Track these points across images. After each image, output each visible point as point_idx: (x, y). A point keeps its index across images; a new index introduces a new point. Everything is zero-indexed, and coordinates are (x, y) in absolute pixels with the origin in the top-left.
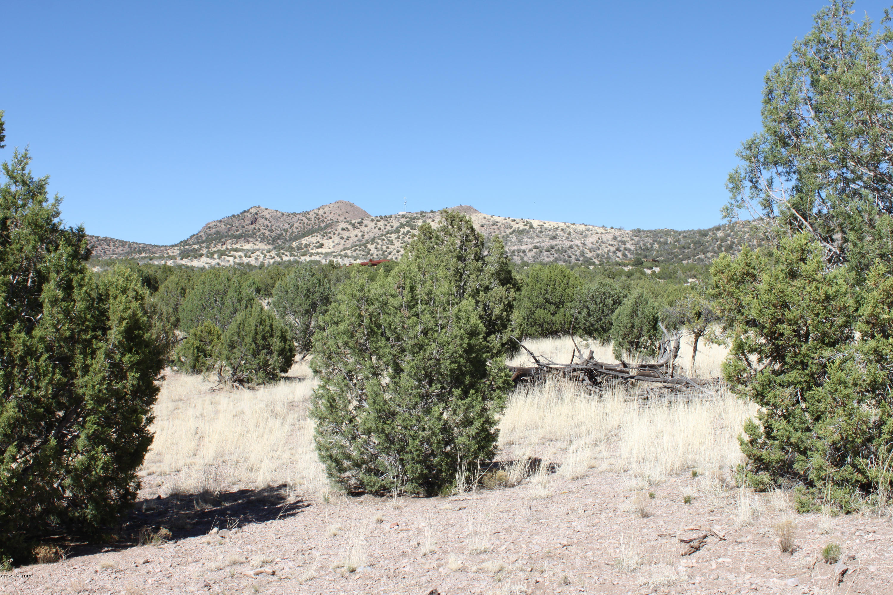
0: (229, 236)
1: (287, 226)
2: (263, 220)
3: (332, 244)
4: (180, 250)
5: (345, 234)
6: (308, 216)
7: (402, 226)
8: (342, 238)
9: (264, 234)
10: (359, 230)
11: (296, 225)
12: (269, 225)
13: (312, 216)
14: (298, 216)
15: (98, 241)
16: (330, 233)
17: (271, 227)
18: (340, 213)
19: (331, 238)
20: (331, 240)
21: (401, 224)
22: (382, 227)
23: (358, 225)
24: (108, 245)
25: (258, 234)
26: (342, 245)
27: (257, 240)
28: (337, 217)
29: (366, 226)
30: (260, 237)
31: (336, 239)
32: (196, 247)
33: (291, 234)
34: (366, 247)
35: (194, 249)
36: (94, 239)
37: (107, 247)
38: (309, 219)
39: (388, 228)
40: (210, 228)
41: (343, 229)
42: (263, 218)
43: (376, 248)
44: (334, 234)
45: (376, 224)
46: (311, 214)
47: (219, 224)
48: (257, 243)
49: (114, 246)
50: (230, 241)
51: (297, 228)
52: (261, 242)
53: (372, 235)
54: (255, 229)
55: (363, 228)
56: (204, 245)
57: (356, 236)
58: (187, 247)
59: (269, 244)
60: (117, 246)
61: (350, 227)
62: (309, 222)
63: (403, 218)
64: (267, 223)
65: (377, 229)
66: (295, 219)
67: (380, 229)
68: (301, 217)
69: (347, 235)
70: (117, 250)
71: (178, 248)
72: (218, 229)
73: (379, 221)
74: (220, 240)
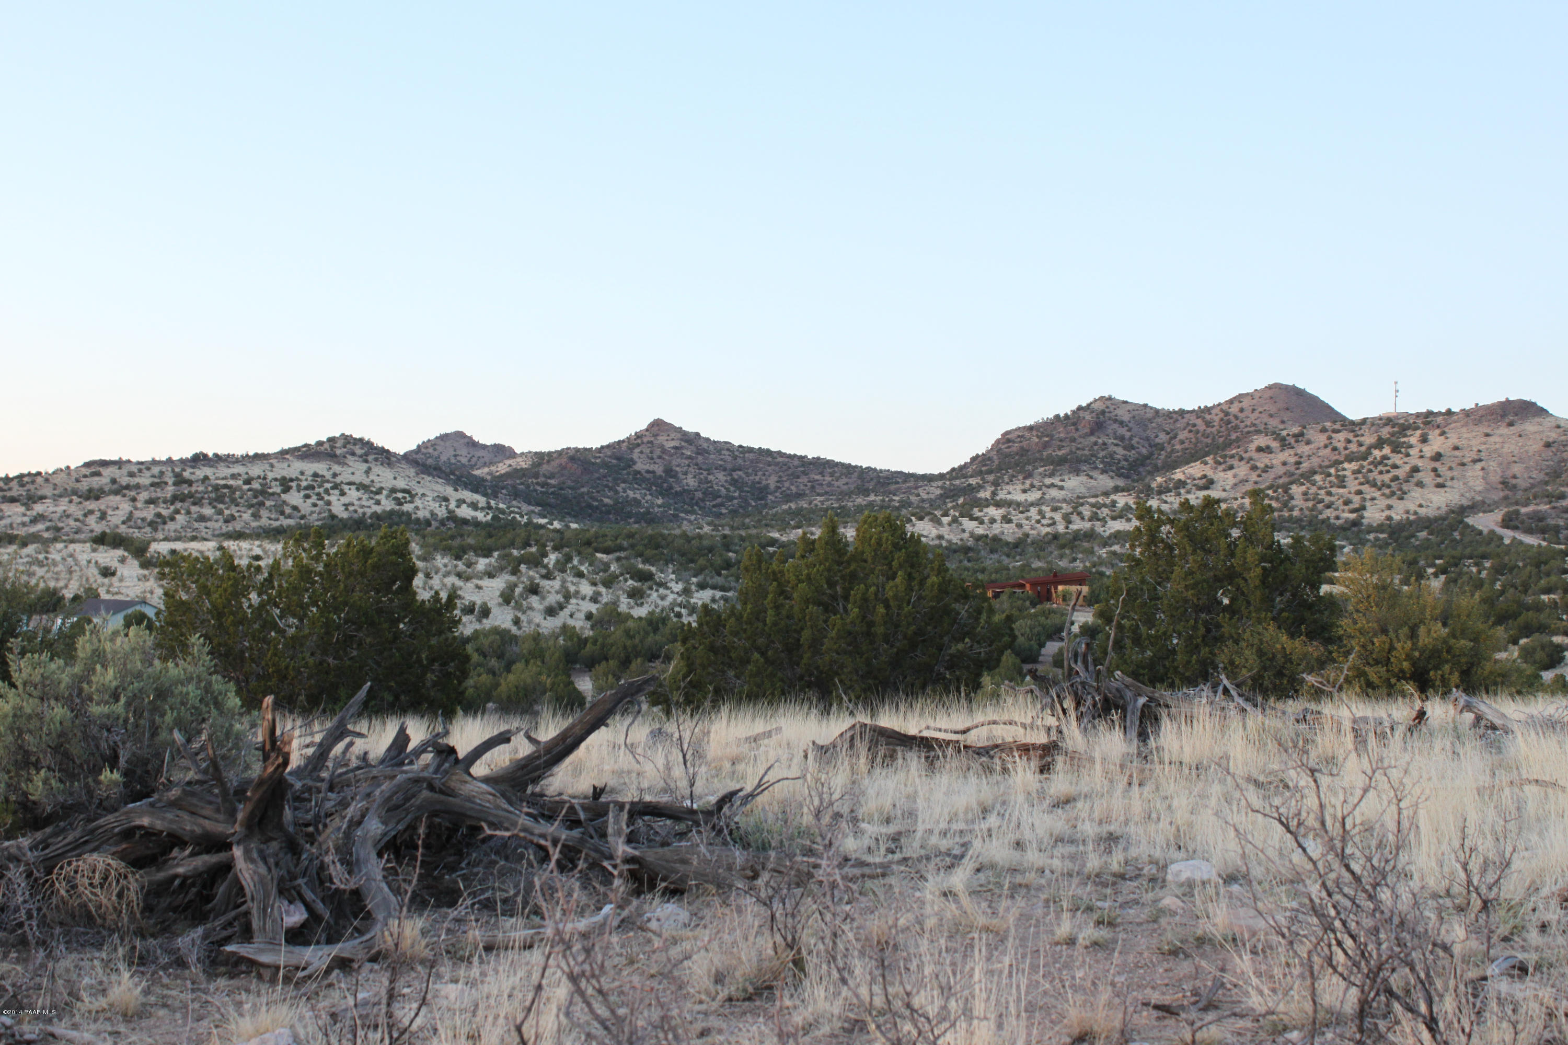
0: (1042, 460)
1: (1163, 438)
2: (1115, 426)
3: (1231, 481)
4: (942, 488)
5: (1263, 460)
6: (1208, 417)
7: (1380, 444)
8: (1254, 468)
9: (1111, 455)
10: (1292, 452)
11: (1182, 435)
12: (1128, 435)
13: (1216, 418)
14: (1186, 416)
15: (803, 466)
16: (1232, 457)
17: (1131, 439)
18: (1273, 410)
19: (1231, 468)
20: (1230, 473)
21: (1380, 438)
22: (1340, 445)
23: (1292, 441)
24: (822, 474)
25: (1101, 454)
26: (1251, 483)
27: (1096, 468)
28: (1265, 418)
29: (1308, 443)
30: (1102, 462)
31: (1242, 470)
32: (973, 481)
33: (1169, 456)
34: (1286, 491)
35: (970, 485)
36: (796, 462)
37: (818, 477)
38: (1208, 424)
39: (1353, 447)
40: (1009, 441)
41: (1260, 449)
42: (1115, 421)
43: (1305, 494)
44: (1241, 459)
45: (1330, 438)
46: (1213, 412)
47: (1027, 434)
48: (1095, 474)
49: (832, 475)
50: (1041, 470)
51: (1182, 442)
52: (1104, 472)
53: (1315, 461)
54: (1096, 443)
55: (1303, 449)
56: (991, 478)
57: (1284, 464)
58: (957, 482)
59: (1120, 475)
60: (837, 475)
61: (1275, 445)
62: (1209, 430)
63: (1386, 425)
64: (1122, 431)
65: (1328, 450)
66: (1181, 424)
67: (1335, 449)
68: (1193, 419)
69: (1267, 461)
70: (836, 484)
71: (940, 483)
72: (1025, 444)
73: (1338, 431)
74: (1023, 467)
